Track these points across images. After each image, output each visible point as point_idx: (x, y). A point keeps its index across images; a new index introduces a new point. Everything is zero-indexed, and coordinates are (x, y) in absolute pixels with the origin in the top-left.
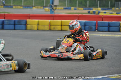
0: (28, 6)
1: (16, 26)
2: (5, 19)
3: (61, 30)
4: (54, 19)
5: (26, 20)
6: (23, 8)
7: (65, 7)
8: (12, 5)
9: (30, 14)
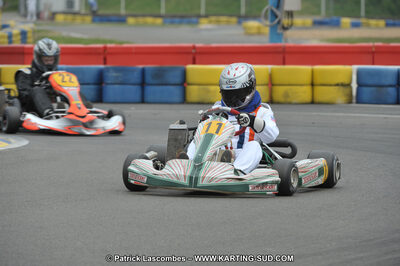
0: (182, 17)
1: (149, 89)
2: (105, 63)
3: (313, 102)
4: (284, 64)
5: (181, 66)
6: (164, 23)
7: (318, 18)
8: (123, 11)
9: (198, 45)
